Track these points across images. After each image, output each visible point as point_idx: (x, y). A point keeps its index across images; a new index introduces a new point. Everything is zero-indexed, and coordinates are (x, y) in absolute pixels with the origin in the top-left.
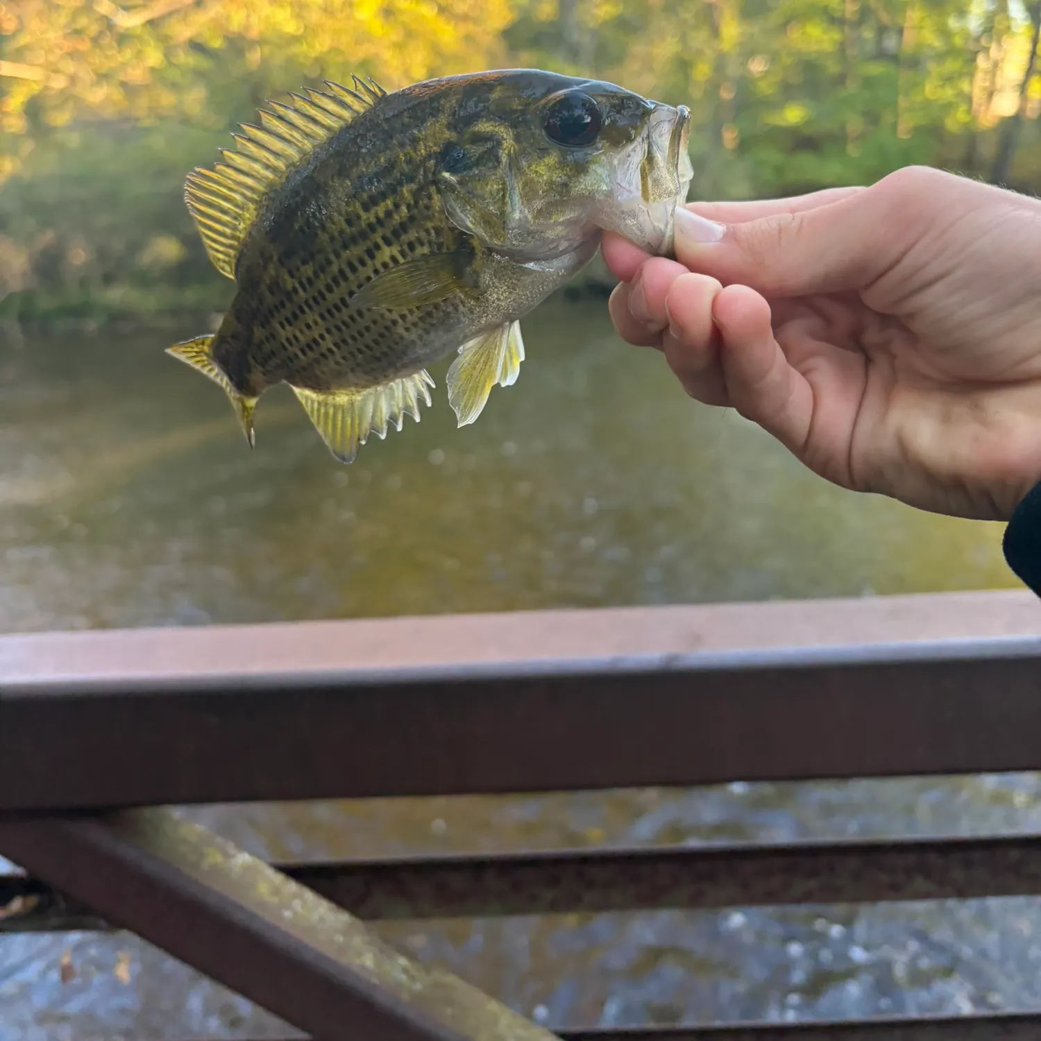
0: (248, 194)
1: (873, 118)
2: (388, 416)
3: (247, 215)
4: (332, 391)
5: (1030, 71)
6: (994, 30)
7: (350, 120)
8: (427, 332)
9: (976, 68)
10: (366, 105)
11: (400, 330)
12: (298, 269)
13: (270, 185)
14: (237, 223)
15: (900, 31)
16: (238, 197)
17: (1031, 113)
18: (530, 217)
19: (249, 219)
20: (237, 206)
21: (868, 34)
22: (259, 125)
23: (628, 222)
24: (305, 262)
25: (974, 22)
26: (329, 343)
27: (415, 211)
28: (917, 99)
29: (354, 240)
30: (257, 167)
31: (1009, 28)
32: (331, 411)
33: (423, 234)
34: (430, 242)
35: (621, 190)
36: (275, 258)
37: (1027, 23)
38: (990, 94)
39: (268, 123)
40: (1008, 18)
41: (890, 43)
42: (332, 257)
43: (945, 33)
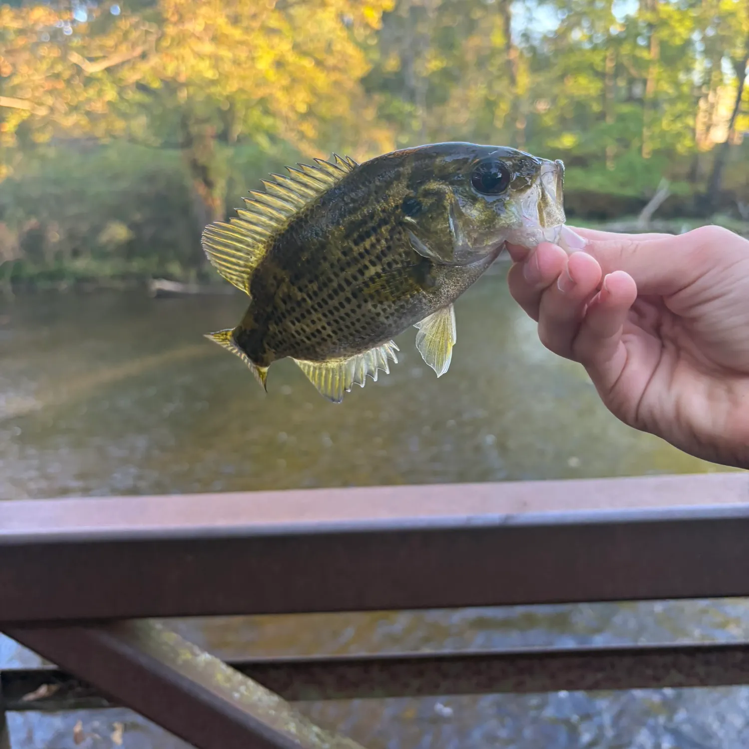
0: (258, 237)
1: (624, 142)
2: (366, 372)
3: (257, 252)
4: (325, 361)
5: (736, 111)
6: (712, 82)
7: (333, 185)
8: (400, 318)
9: (699, 108)
10: (343, 173)
11: (382, 319)
12: (306, 286)
13: (276, 230)
14: (249, 257)
15: (645, 82)
16: (249, 240)
17: (737, 140)
18: (469, 244)
19: (259, 254)
20: (248, 245)
21: (622, 83)
22: (264, 190)
23: (531, 240)
24: (311, 282)
25: (697, 77)
26: (329, 330)
27: (391, 243)
28: (657, 130)
29: (348, 264)
30: (264, 219)
31: (721, 80)
32: (324, 372)
33: (397, 257)
34: (402, 262)
35: (527, 220)
36: (287, 280)
37: (734, 77)
38: (708, 127)
39: (270, 189)
40: (721, 73)
41: (637, 90)
42: (333, 277)
43: (677, 84)
